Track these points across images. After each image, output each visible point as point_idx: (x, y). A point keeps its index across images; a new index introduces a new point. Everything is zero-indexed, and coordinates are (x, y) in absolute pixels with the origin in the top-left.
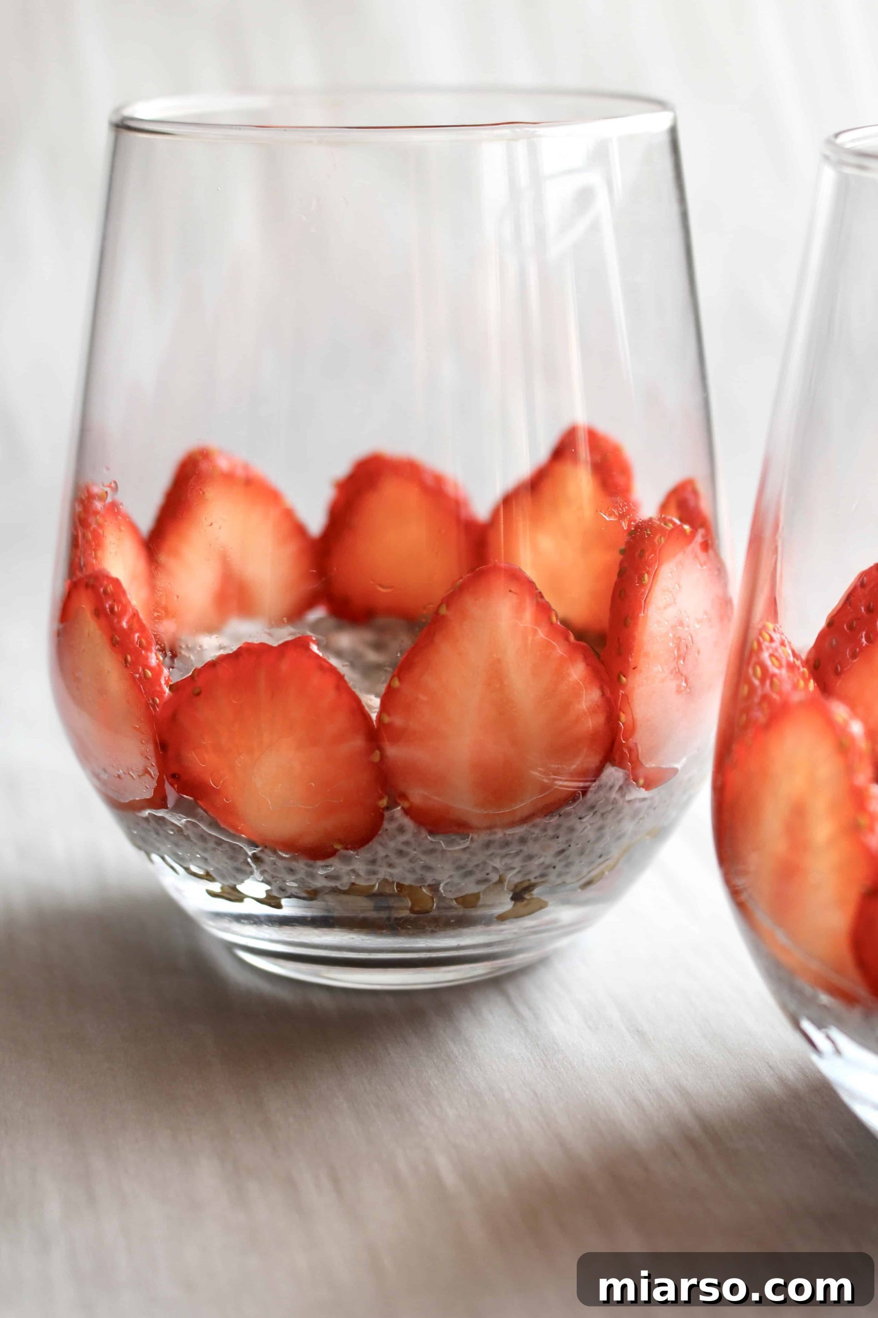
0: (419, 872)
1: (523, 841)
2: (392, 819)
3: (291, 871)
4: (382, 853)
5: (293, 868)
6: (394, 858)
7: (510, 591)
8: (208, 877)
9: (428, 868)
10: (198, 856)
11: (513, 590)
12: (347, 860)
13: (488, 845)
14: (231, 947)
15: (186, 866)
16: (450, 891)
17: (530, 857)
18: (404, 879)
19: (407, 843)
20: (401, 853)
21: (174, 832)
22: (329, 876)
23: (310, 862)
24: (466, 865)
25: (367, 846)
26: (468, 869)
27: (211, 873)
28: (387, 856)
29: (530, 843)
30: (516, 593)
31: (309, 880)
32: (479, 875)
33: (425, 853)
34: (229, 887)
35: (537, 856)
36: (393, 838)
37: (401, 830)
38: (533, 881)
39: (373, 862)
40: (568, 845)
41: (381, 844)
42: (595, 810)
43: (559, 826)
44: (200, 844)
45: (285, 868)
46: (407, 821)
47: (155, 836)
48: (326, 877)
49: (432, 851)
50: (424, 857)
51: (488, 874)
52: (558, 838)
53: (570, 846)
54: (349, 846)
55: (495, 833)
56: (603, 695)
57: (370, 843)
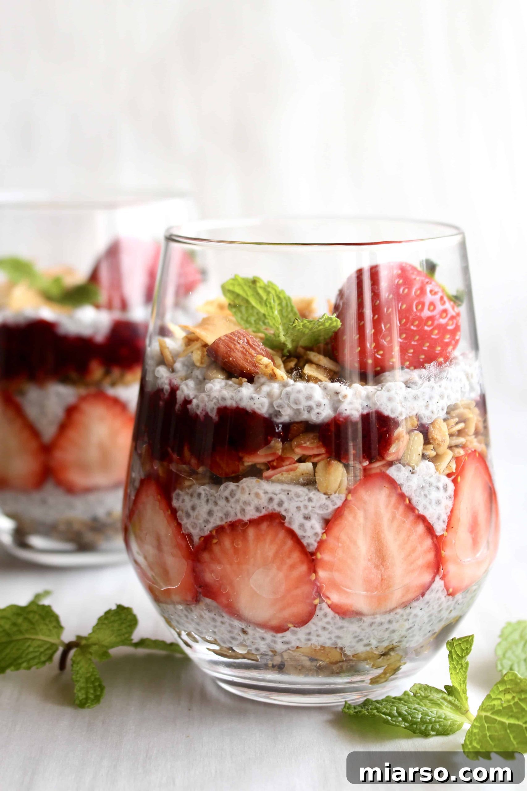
0: (334, 639)
1: (390, 622)
2: (321, 609)
3: (263, 639)
4: (314, 628)
5: (264, 638)
6: (321, 632)
7: (385, 487)
8: (215, 642)
9: (339, 637)
10: (211, 630)
11: (386, 486)
12: (295, 633)
13: (371, 624)
14: (214, 680)
15: (203, 636)
16: (350, 651)
17: (394, 631)
18: (326, 643)
19: (328, 623)
20: (324, 628)
21: (197, 617)
22: (284, 642)
23: (275, 634)
24: (359, 636)
25: (306, 625)
26: (360, 638)
27: (218, 640)
28: (317, 630)
29: (394, 624)
30: (388, 488)
31: (272, 644)
32: (366, 642)
33: (337, 628)
34: (226, 648)
35: (397, 630)
36: (321, 620)
37: (325, 615)
38: (395, 644)
39: (309, 634)
40: (413, 625)
41: (314, 624)
42: (429, 604)
43: (410, 614)
44: (213, 623)
45: (260, 637)
46: (329, 610)
47: (185, 619)
48: (283, 642)
49: (342, 627)
50: (337, 631)
51: (370, 641)
52: (409, 620)
53: (414, 625)
54: (296, 625)
55: (376, 618)
56: (433, 542)
57: (308, 624)
